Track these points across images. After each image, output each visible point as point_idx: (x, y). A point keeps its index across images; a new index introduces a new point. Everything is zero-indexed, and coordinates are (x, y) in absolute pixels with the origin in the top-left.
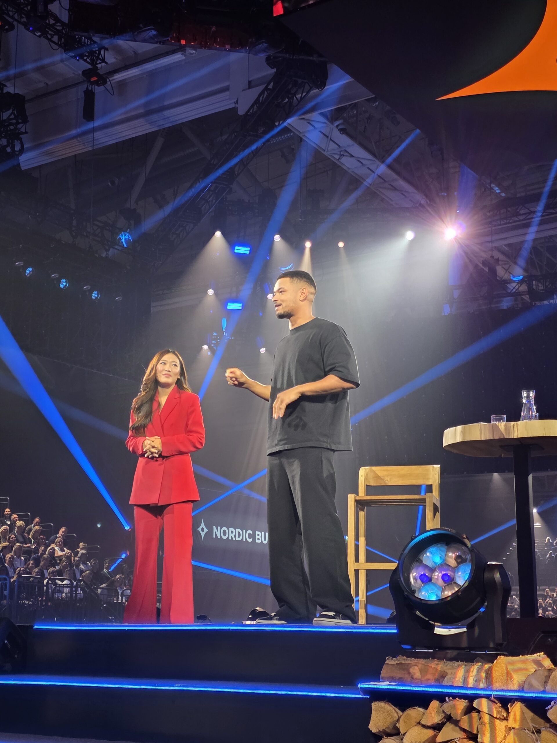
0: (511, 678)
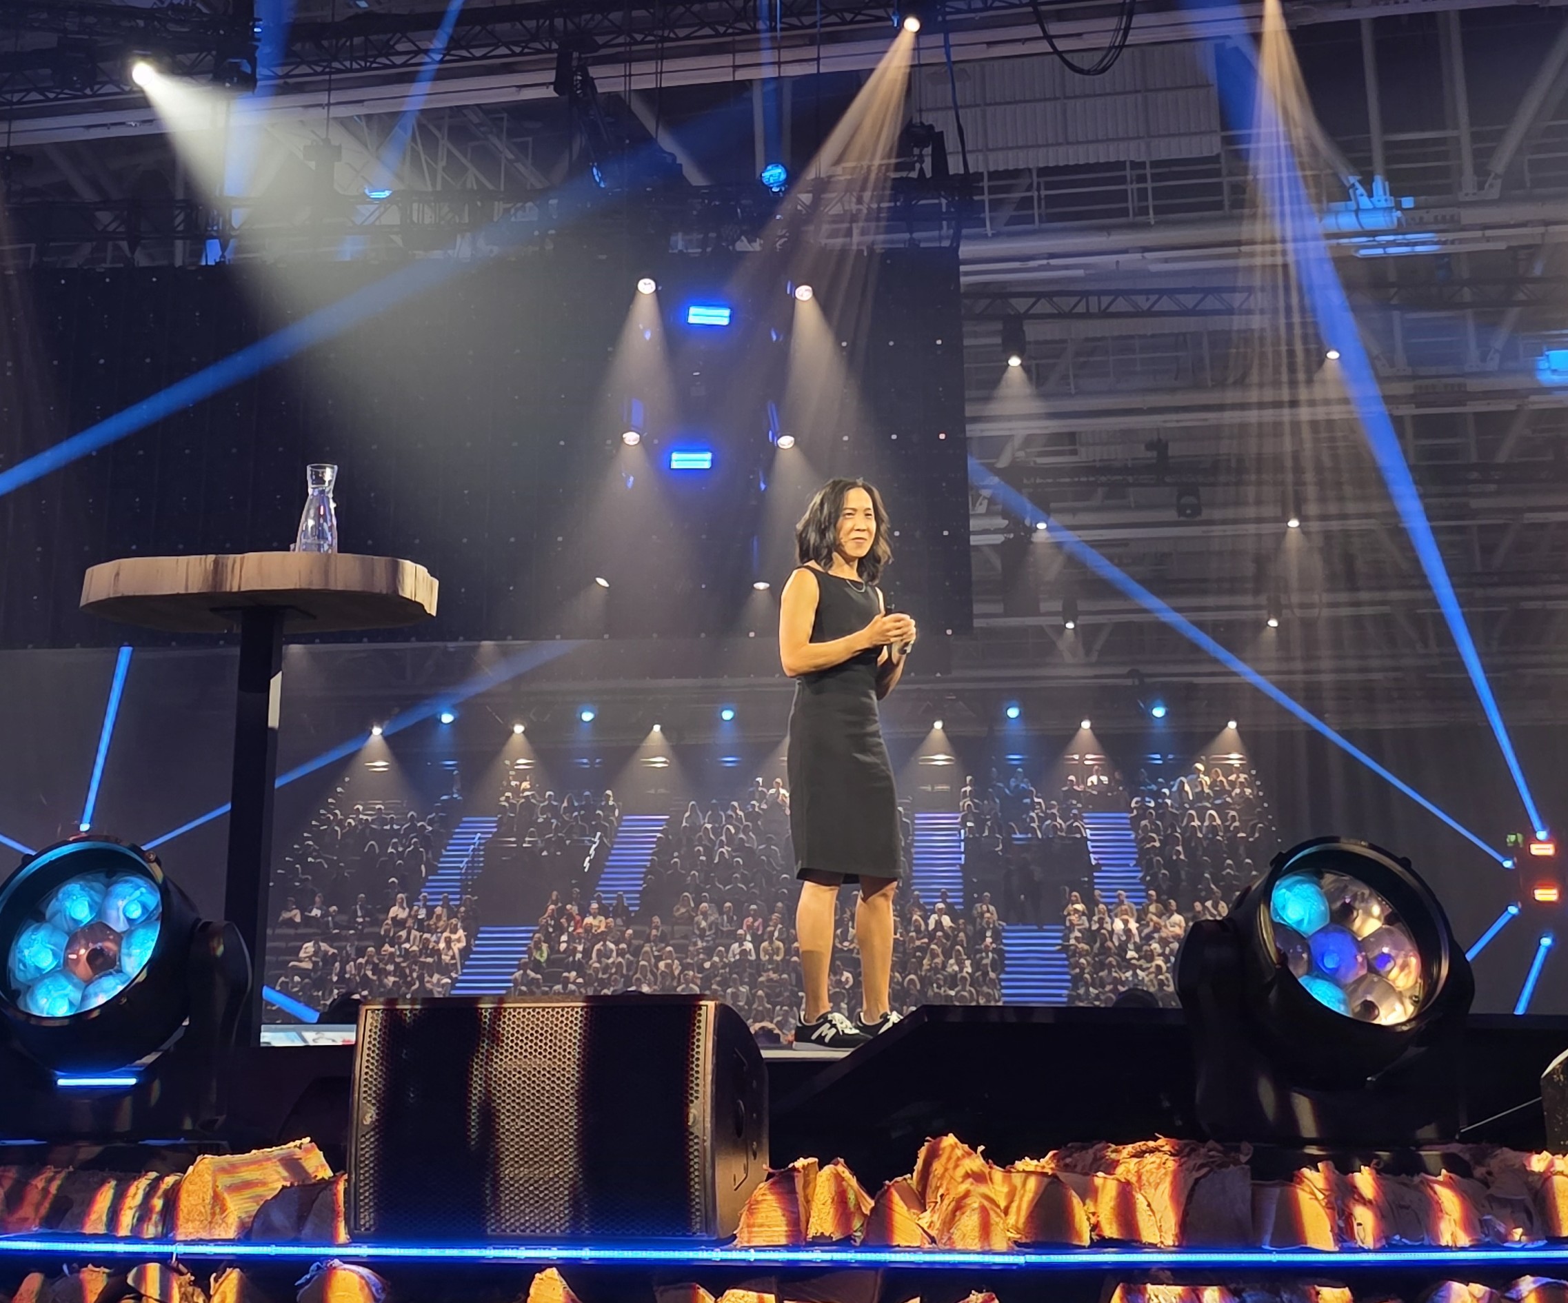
0: (223, 1209)
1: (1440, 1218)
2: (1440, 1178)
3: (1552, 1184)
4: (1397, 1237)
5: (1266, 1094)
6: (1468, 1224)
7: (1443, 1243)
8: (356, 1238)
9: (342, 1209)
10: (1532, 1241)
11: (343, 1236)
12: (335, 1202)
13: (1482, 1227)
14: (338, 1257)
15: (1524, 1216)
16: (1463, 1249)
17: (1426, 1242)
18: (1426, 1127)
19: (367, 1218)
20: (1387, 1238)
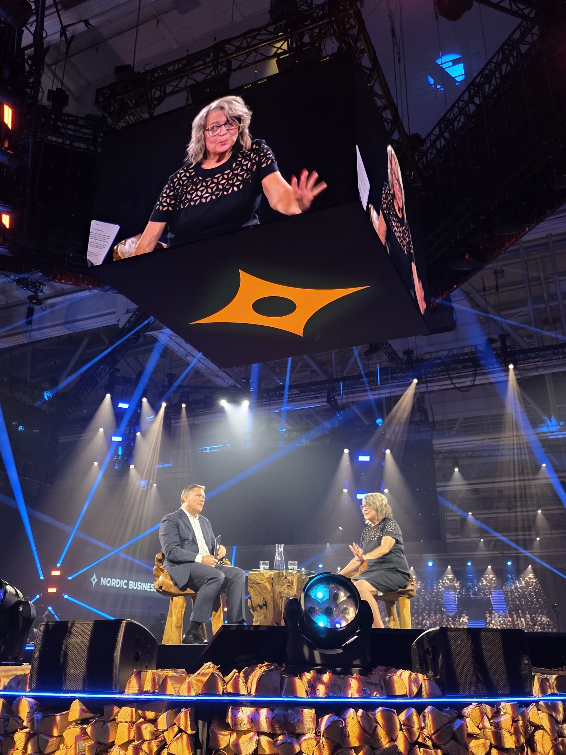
1: (350, 689)
2: (354, 676)
3: (393, 678)
4: (331, 694)
5: (306, 651)
6: (358, 691)
7: (349, 696)
8: (32, 690)
9: (28, 682)
10: (381, 696)
11: (28, 689)
12: (27, 680)
13: (363, 691)
14: (24, 695)
15: (380, 688)
16: (355, 698)
17: (342, 696)
18: (356, 661)
19: (34, 685)
20: (328, 694)
